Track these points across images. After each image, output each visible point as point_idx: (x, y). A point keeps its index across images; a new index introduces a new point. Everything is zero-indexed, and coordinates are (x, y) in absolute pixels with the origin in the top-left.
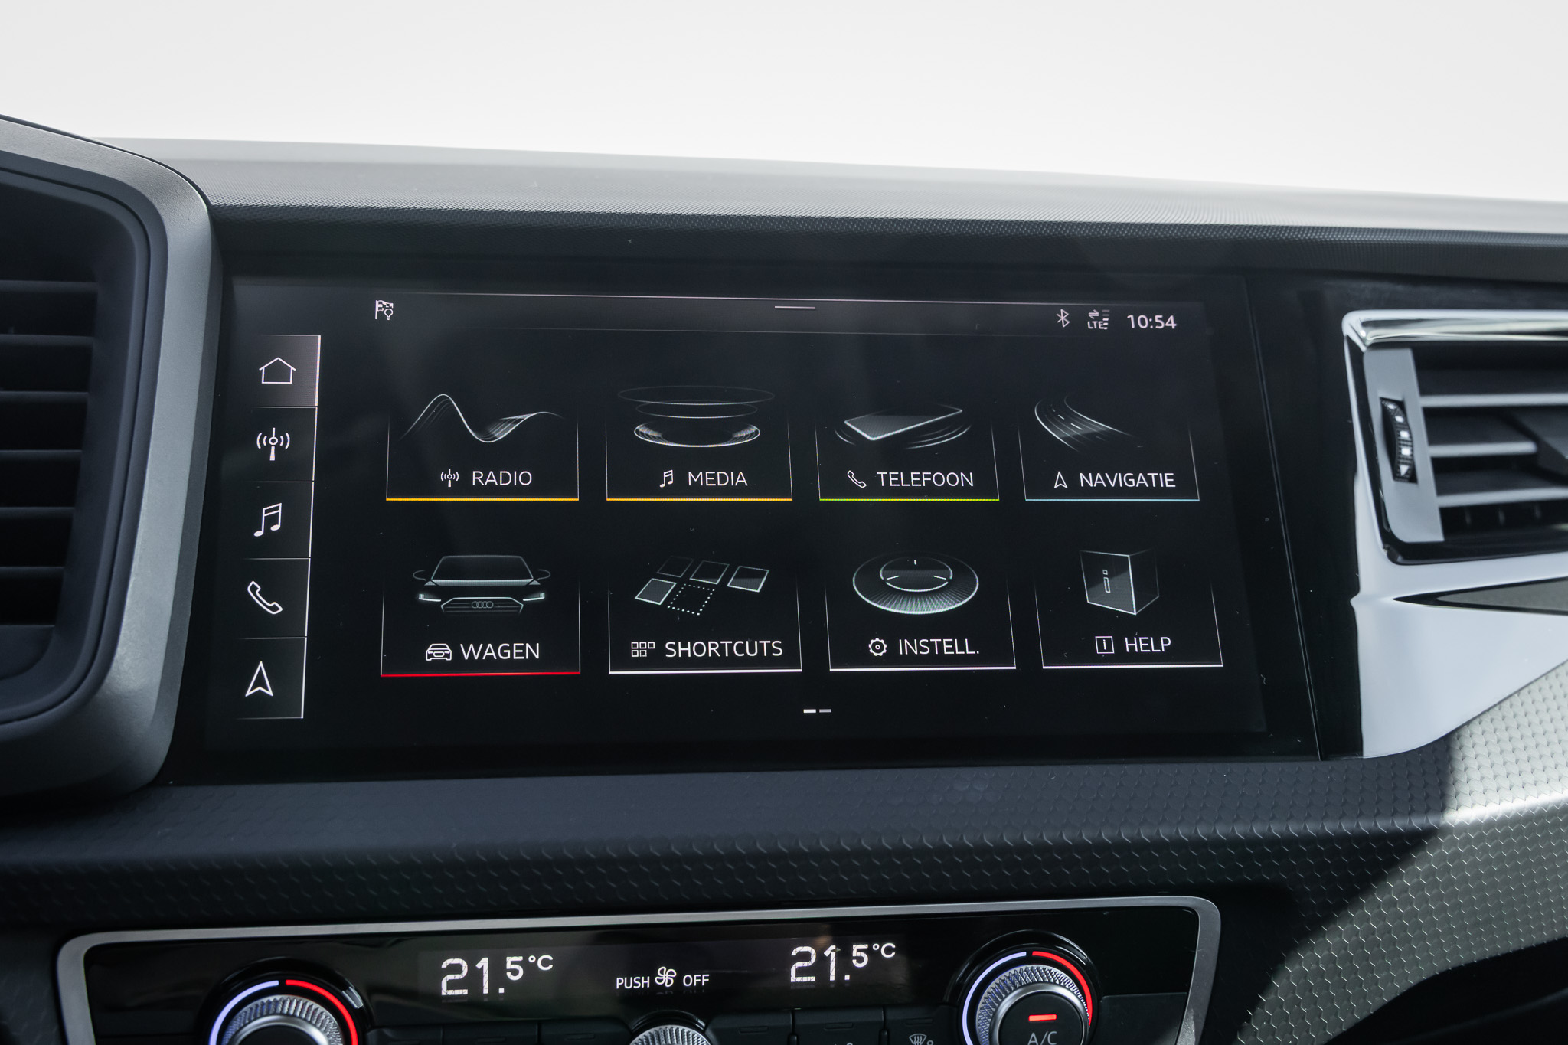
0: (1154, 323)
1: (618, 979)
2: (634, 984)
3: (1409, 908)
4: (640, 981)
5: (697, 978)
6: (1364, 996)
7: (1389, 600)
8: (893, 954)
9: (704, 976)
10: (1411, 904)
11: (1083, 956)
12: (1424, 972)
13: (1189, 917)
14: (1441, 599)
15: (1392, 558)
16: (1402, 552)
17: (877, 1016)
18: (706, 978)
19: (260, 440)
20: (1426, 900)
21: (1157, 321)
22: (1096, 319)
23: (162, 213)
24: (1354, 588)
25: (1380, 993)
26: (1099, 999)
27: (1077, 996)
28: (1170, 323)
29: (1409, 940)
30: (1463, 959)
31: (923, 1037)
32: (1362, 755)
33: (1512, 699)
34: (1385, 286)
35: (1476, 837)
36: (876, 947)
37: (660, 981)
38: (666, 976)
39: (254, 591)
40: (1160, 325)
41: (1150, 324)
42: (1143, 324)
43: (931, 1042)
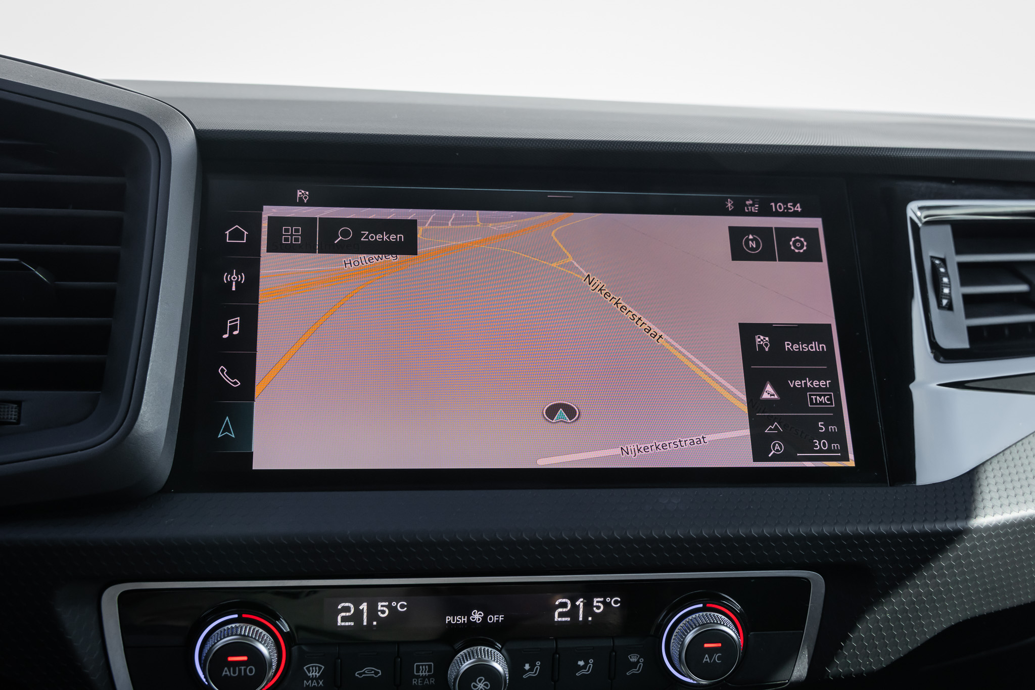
0: (787, 208)
1: (447, 617)
2: (457, 621)
3: (944, 579)
4: (461, 619)
5: (497, 617)
6: (915, 634)
7: (934, 385)
8: (619, 604)
9: (500, 616)
10: (945, 577)
11: (738, 607)
12: (952, 620)
13: (805, 584)
14: (966, 385)
15: (937, 358)
16: (942, 355)
17: (608, 643)
18: (502, 617)
19: (226, 278)
20: (955, 575)
21: (789, 207)
22: (751, 205)
23: (167, 135)
24: (912, 378)
25: (925, 633)
26: (748, 634)
27: (734, 632)
28: (798, 208)
29: (944, 600)
30: (977, 612)
31: (637, 656)
32: (915, 483)
33: (1011, 448)
34: (934, 185)
35: (987, 536)
36: (608, 600)
37: (473, 619)
38: (477, 616)
39: (223, 372)
40: (791, 209)
41: (785, 208)
42: (781, 208)
43: (642, 660)
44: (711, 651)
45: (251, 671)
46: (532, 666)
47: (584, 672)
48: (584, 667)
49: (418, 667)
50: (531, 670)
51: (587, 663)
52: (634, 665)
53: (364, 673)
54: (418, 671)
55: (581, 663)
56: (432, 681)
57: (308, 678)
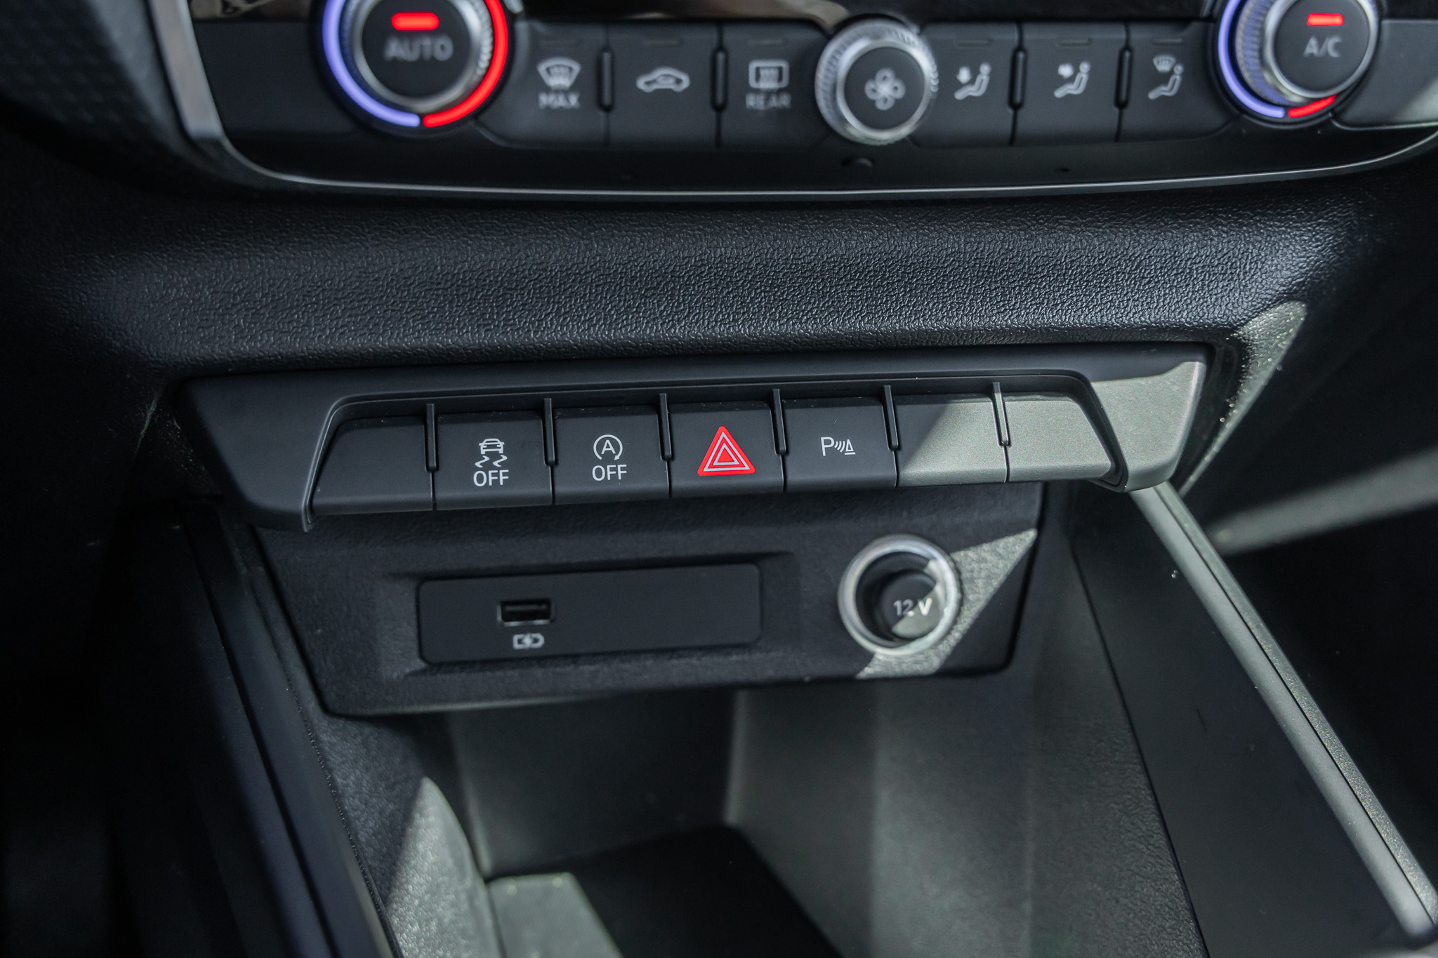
17: (1118, 33)
43: (1179, 69)
44: (1322, 34)
45: (442, 49)
46: (975, 73)
47: (1071, 89)
48: (1071, 79)
49: (758, 69)
50: (972, 82)
51: (1076, 70)
52: (1165, 78)
53: (654, 81)
54: (758, 77)
55: (1066, 71)
56: (785, 101)
57: (548, 90)
